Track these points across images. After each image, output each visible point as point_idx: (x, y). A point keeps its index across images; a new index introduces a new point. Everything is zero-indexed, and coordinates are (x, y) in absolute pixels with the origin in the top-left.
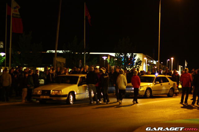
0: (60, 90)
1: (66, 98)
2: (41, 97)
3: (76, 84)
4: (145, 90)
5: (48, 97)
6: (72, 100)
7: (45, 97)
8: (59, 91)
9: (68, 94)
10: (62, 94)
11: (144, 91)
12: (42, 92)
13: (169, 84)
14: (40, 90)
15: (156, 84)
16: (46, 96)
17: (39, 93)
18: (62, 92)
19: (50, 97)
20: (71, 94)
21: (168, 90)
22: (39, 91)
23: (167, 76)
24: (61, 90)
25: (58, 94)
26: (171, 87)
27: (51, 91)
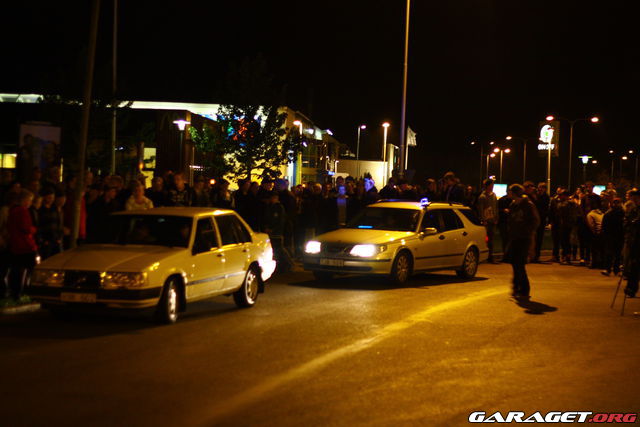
0: (136, 274)
1: (154, 301)
2: (65, 297)
3: (186, 246)
4: (394, 256)
5: (91, 298)
6: (173, 307)
7: (78, 297)
8: (132, 275)
9: (162, 285)
10: (143, 288)
11: (389, 260)
12: (65, 277)
13: (465, 234)
14: (56, 271)
15: (424, 236)
16: (85, 295)
17: (54, 281)
18: (142, 278)
19: (99, 298)
20: (172, 283)
21: (462, 254)
22: (55, 275)
23: (456, 207)
24: (140, 273)
25: (128, 286)
26: (470, 245)
27: (103, 275)
